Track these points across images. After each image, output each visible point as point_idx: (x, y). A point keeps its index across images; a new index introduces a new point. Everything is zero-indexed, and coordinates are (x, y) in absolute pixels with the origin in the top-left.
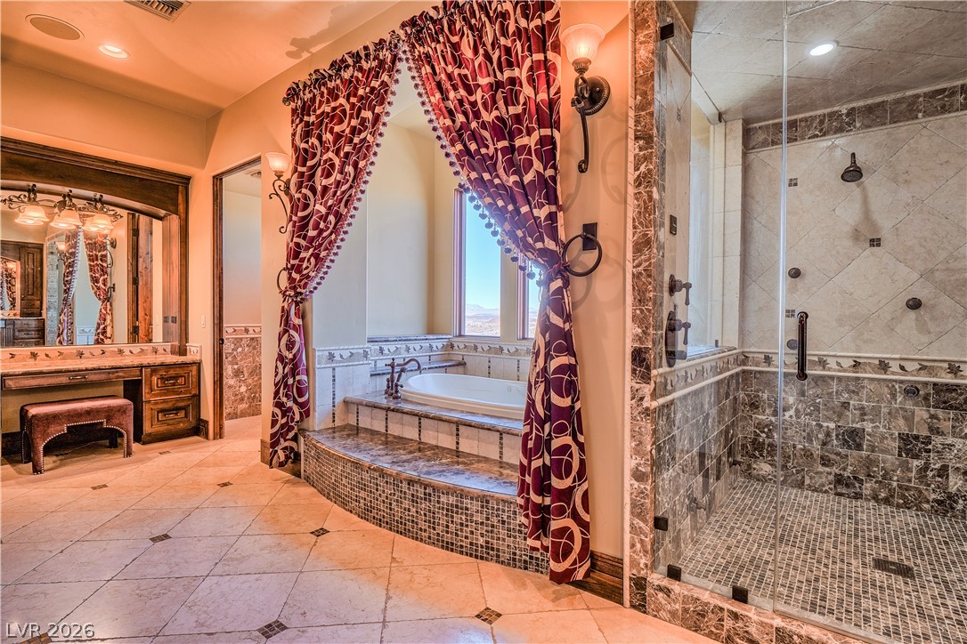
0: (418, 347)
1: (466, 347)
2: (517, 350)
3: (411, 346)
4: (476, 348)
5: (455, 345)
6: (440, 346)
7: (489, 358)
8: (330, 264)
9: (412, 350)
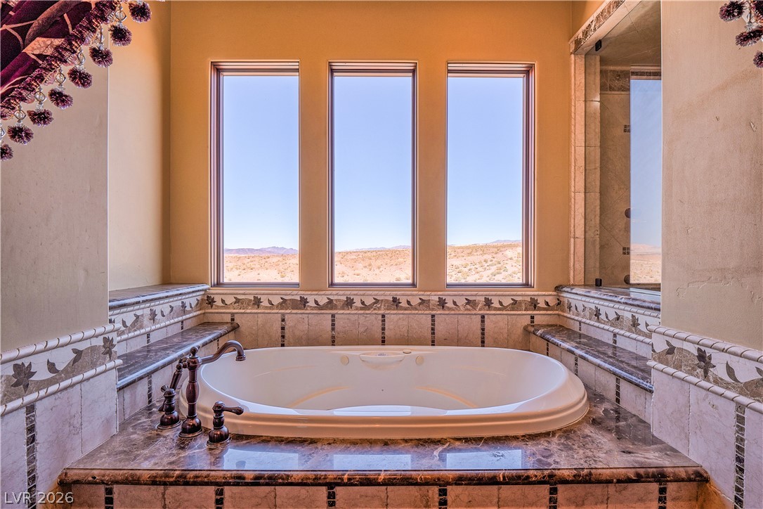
0: (167, 310)
1: (237, 301)
2: (331, 301)
3: (158, 310)
4: (257, 302)
5: (218, 300)
6: (194, 303)
7: (283, 315)
8: (69, 88)
9: (159, 317)
